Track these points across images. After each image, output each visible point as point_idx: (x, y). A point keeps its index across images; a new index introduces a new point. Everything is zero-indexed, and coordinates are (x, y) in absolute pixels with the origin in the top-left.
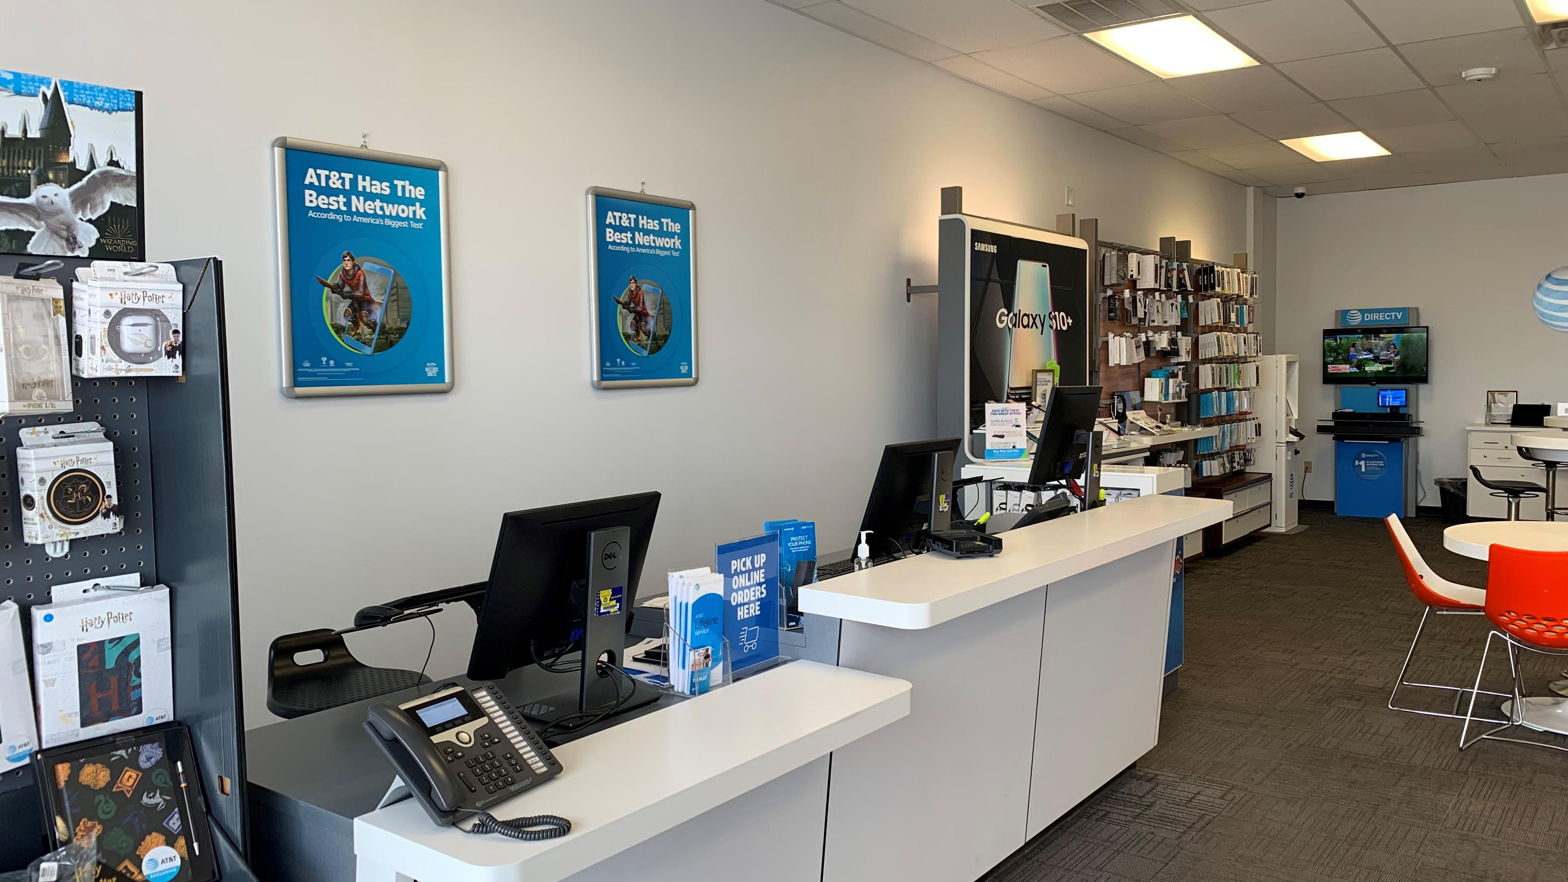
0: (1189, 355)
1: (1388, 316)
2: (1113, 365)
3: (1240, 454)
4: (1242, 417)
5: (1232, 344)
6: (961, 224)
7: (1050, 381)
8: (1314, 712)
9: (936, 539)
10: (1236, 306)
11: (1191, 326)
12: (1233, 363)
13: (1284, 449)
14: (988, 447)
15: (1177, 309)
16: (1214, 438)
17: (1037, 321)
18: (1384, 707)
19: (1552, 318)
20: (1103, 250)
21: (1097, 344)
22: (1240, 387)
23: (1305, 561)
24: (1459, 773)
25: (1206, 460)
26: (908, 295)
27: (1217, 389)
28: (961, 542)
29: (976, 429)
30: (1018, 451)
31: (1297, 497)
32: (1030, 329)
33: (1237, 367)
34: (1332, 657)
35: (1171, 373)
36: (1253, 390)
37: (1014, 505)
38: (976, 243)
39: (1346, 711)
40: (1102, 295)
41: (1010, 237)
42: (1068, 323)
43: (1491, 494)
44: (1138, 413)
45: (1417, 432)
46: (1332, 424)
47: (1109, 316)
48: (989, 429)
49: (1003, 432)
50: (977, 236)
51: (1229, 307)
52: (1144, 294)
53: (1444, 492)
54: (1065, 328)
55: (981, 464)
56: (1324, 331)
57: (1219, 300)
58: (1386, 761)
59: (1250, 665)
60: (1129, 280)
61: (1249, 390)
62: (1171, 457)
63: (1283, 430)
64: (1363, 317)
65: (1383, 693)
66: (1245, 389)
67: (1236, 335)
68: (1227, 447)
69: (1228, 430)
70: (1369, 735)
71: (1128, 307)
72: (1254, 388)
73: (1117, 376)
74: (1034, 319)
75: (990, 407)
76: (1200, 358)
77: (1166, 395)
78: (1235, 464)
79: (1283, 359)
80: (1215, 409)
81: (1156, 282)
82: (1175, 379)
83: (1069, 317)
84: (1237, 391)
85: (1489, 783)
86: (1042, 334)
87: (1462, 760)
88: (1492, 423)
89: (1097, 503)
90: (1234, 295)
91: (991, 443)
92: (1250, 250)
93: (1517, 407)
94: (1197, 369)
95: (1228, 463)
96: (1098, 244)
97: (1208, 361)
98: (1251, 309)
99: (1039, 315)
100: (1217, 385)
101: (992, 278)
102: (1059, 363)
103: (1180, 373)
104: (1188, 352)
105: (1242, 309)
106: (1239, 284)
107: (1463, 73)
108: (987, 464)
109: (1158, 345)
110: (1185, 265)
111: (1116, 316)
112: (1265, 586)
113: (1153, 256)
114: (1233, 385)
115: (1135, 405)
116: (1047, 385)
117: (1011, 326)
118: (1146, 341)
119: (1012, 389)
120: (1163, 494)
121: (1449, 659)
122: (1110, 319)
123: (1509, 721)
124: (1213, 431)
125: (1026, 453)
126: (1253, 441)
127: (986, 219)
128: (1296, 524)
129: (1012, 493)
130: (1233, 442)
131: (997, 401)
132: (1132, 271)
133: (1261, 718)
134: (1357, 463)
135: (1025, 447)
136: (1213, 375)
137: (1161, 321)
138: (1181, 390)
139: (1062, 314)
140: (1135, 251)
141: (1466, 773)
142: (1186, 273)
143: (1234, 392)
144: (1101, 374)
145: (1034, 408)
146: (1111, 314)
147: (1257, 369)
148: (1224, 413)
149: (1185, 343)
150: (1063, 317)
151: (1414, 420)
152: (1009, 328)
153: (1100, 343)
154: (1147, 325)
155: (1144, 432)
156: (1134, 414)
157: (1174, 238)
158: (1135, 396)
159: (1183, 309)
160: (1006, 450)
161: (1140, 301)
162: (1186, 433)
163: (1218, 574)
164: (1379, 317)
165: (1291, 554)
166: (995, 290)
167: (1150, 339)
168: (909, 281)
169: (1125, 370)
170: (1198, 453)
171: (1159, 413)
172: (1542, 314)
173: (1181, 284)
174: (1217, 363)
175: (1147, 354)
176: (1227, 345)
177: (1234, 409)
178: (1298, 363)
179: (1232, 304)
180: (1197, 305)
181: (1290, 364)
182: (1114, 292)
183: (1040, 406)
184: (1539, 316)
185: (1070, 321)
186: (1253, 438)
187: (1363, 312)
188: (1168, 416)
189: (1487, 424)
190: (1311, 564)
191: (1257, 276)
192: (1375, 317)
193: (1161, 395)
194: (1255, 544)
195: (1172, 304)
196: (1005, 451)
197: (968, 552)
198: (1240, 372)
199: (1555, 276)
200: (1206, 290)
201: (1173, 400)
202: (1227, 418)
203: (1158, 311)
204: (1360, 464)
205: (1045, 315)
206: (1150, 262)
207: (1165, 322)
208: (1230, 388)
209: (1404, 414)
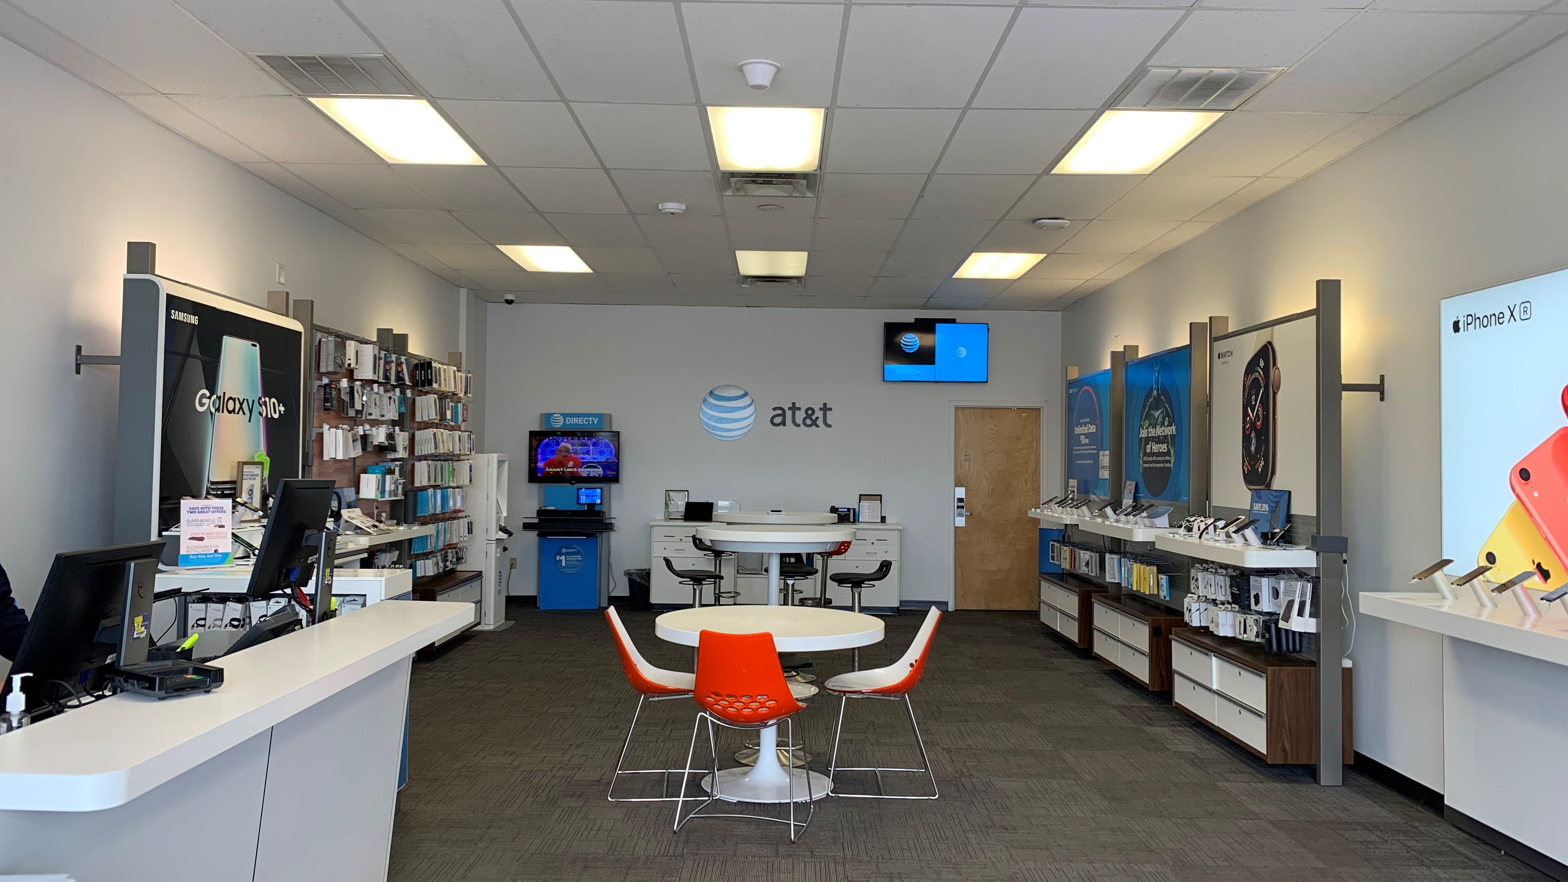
0: (406, 451)
1: (586, 421)
2: (328, 459)
3: (452, 553)
4: (454, 515)
5: (448, 441)
6: (155, 287)
7: (258, 475)
8: (541, 815)
9: (129, 676)
10: (451, 404)
11: (407, 422)
12: (447, 460)
13: (494, 546)
14: (183, 552)
15: (395, 402)
16: (429, 538)
17: (245, 406)
18: (604, 800)
19: (714, 428)
20: (319, 335)
21: (310, 436)
22: (454, 485)
23: (515, 658)
24: (677, 856)
25: (420, 560)
26: (78, 366)
27: (431, 486)
28: (166, 677)
29: (167, 530)
30: (221, 556)
31: (504, 594)
32: (236, 415)
33: (451, 465)
34: (550, 755)
35: (387, 469)
36: (466, 488)
37: (216, 620)
38: (173, 311)
39: (570, 810)
40: (317, 383)
41: (215, 308)
42: (280, 411)
43: (680, 583)
44: (353, 511)
45: (609, 527)
46: (536, 521)
47: (324, 406)
48: (185, 530)
49: (202, 534)
50: (174, 302)
51: (445, 404)
52: (361, 386)
53: (632, 582)
54: (276, 416)
55: (173, 573)
56: (531, 432)
57: (436, 396)
58: (612, 857)
59: (472, 774)
60: (346, 369)
61: (462, 488)
62: (386, 558)
63: (494, 527)
64: (565, 420)
65: (602, 785)
66: (458, 487)
67: (451, 432)
68: (441, 545)
69: (442, 528)
70: (594, 832)
71: (345, 397)
72: (467, 486)
73: (331, 471)
74: (241, 404)
75: (186, 504)
76: (416, 454)
77: (383, 492)
78: (448, 563)
79: (494, 457)
80: (430, 507)
81: (375, 373)
82: (392, 476)
83: (281, 405)
84: (451, 489)
85: (702, 862)
86: (250, 421)
87: (677, 842)
88: (670, 519)
89: (329, 615)
90: (450, 392)
91: (186, 547)
92: (462, 349)
93: (689, 505)
94: (413, 465)
95: (442, 562)
96: (313, 328)
97: (423, 458)
98: (465, 409)
99: (247, 400)
100: (432, 483)
101: (191, 353)
102: (268, 455)
103: (397, 469)
104: (405, 448)
105: (456, 407)
106: (455, 381)
107: (660, 205)
108: (181, 572)
109: (375, 438)
110: (403, 359)
111: (332, 405)
112: (479, 686)
113: (372, 345)
114: (447, 483)
115: (350, 502)
116: (254, 479)
117: (213, 410)
118: (363, 435)
119: (213, 483)
120: (391, 599)
121: (652, 742)
122: (325, 409)
123: (709, 796)
124: (429, 530)
125: (231, 558)
126: (466, 539)
127: (185, 284)
128: (503, 621)
129: (212, 606)
130: (447, 540)
131: (194, 497)
132: (349, 359)
133: (489, 831)
134: (558, 558)
135: (230, 551)
136: (429, 472)
137: (379, 414)
138: (397, 488)
139: (273, 400)
140: (352, 339)
141: (682, 856)
142: (404, 366)
143: (449, 490)
144: (315, 469)
145: (240, 506)
146: (326, 404)
147: (471, 467)
148: (438, 511)
149: (402, 438)
150: (274, 403)
151: (607, 516)
152: (211, 412)
153: (314, 435)
154: (364, 418)
155: (359, 531)
156: (349, 512)
157: (392, 330)
158: (349, 494)
159: (401, 403)
160: (206, 555)
161: (358, 392)
162: (402, 532)
163: (431, 678)
164: (578, 421)
165: (501, 652)
166: (195, 368)
167: (367, 432)
168: (79, 349)
169: (340, 465)
170: (412, 553)
171: (376, 511)
172: (707, 424)
173: (400, 378)
174: (432, 460)
175: (364, 449)
176: (443, 442)
177: (448, 507)
178: (507, 463)
179: (448, 402)
180: (414, 400)
181: (500, 463)
182: (330, 381)
183: (247, 503)
184: (705, 426)
185: (282, 409)
186: (466, 536)
187: (565, 416)
188: (384, 514)
189: (666, 520)
190: (521, 659)
191: (471, 375)
192: (575, 421)
193: (378, 492)
194: (465, 643)
195: (390, 398)
196: (204, 557)
197: (176, 690)
198: (454, 469)
199: (716, 393)
200: (423, 385)
201: (390, 497)
202: (441, 516)
203: (376, 404)
204: (561, 558)
205: (253, 401)
206: (368, 352)
207: (383, 416)
208: (444, 486)
209: (600, 511)
